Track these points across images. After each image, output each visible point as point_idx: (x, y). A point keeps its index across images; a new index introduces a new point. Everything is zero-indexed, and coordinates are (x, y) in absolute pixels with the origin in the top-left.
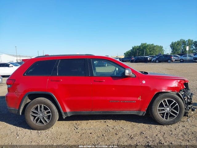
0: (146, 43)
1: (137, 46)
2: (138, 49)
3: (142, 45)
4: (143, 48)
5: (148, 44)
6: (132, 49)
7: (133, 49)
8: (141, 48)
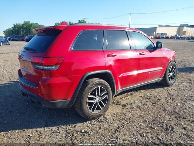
0: (30, 22)
1: (19, 24)
2: (21, 27)
3: (26, 23)
4: (26, 26)
5: (31, 23)
6: (13, 26)
7: (15, 26)
8: (25, 26)
